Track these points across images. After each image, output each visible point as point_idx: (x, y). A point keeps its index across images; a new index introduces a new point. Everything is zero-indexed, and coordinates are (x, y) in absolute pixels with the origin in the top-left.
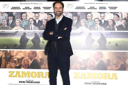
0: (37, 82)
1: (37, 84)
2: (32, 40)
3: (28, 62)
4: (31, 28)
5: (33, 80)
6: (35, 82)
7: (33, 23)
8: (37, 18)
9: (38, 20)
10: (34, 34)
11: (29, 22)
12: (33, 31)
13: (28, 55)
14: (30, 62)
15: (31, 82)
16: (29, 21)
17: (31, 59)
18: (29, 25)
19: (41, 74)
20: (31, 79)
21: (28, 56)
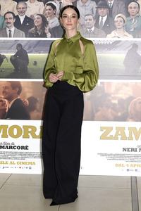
0: (23, 148)
1: (23, 150)
2: (11, 59)
3: (4, 104)
4: (10, 33)
5: (13, 143)
6: (19, 148)
7: (13, 24)
8: (22, 13)
9: (24, 16)
10: (15, 46)
11: (6, 21)
12: (12, 39)
13: (2, 89)
14: (8, 105)
15: (11, 147)
16: (5, 19)
17: (9, 99)
18: (4, 26)
19: (30, 130)
20: (9, 140)
21: (4, 92)
